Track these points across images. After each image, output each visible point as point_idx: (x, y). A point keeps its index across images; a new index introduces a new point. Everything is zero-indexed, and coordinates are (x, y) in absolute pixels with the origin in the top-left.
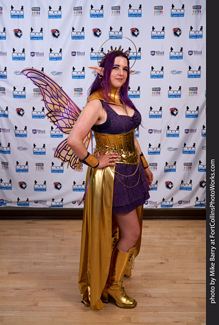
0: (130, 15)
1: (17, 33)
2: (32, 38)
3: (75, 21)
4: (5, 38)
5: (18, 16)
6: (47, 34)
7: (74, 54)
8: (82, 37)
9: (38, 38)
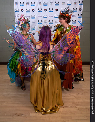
0: (55, 5)
1: (22, 10)
2: (26, 12)
3: (39, 7)
4: (18, 12)
5: (22, 5)
6: (31, 11)
7: (39, 17)
8: (41, 12)
9: (28, 12)
